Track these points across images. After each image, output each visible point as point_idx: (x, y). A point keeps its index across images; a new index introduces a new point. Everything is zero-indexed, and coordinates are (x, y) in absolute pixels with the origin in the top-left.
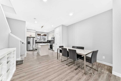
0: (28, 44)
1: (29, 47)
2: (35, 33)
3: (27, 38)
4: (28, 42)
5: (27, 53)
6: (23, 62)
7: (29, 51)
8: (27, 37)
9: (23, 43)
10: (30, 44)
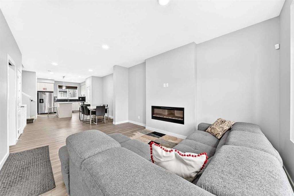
0: (40, 102)
1: (42, 109)
2: (53, 84)
3: (38, 94)
4: (40, 100)
5: (37, 116)
6: (34, 121)
7: (41, 114)
8: (38, 92)
9: (32, 101)
10: (43, 102)
